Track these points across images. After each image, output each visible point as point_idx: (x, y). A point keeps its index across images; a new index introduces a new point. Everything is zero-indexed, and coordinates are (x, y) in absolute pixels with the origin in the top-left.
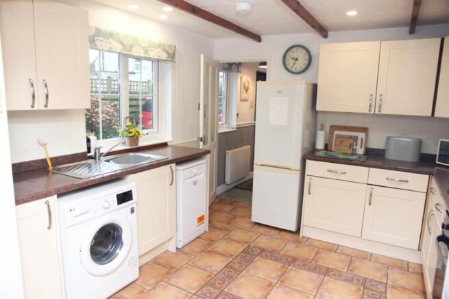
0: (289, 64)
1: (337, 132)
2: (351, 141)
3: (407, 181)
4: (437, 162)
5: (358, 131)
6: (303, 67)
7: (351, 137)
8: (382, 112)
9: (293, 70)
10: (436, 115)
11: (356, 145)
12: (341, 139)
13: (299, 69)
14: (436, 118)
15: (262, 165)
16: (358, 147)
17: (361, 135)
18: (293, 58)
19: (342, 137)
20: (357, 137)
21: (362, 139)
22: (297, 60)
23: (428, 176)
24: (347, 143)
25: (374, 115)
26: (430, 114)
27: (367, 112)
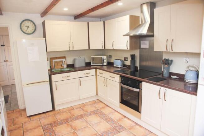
0: (24, 29)
1: (54, 61)
2: (61, 63)
3: (90, 73)
4: (92, 64)
5: (62, 58)
6: (32, 31)
7: (60, 62)
8: (74, 49)
9: (27, 32)
10: (90, 48)
11: (63, 64)
12: (57, 63)
13: (30, 32)
14: (91, 49)
15: (28, 84)
16: (64, 65)
17: (64, 60)
18: (26, 26)
19: (57, 62)
20: (62, 61)
21: (65, 61)
22: (28, 27)
23: (95, 69)
24: (60, 64)
25: (71, 51)
26: (88, 49)
27: (68, 50)
